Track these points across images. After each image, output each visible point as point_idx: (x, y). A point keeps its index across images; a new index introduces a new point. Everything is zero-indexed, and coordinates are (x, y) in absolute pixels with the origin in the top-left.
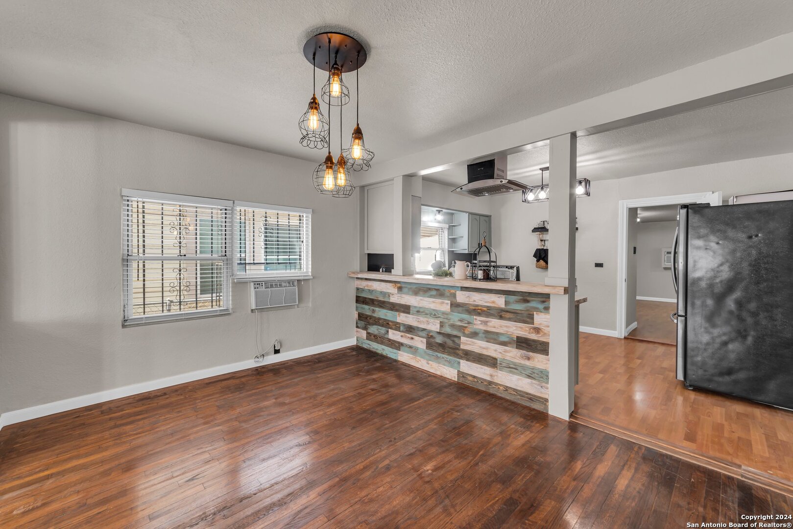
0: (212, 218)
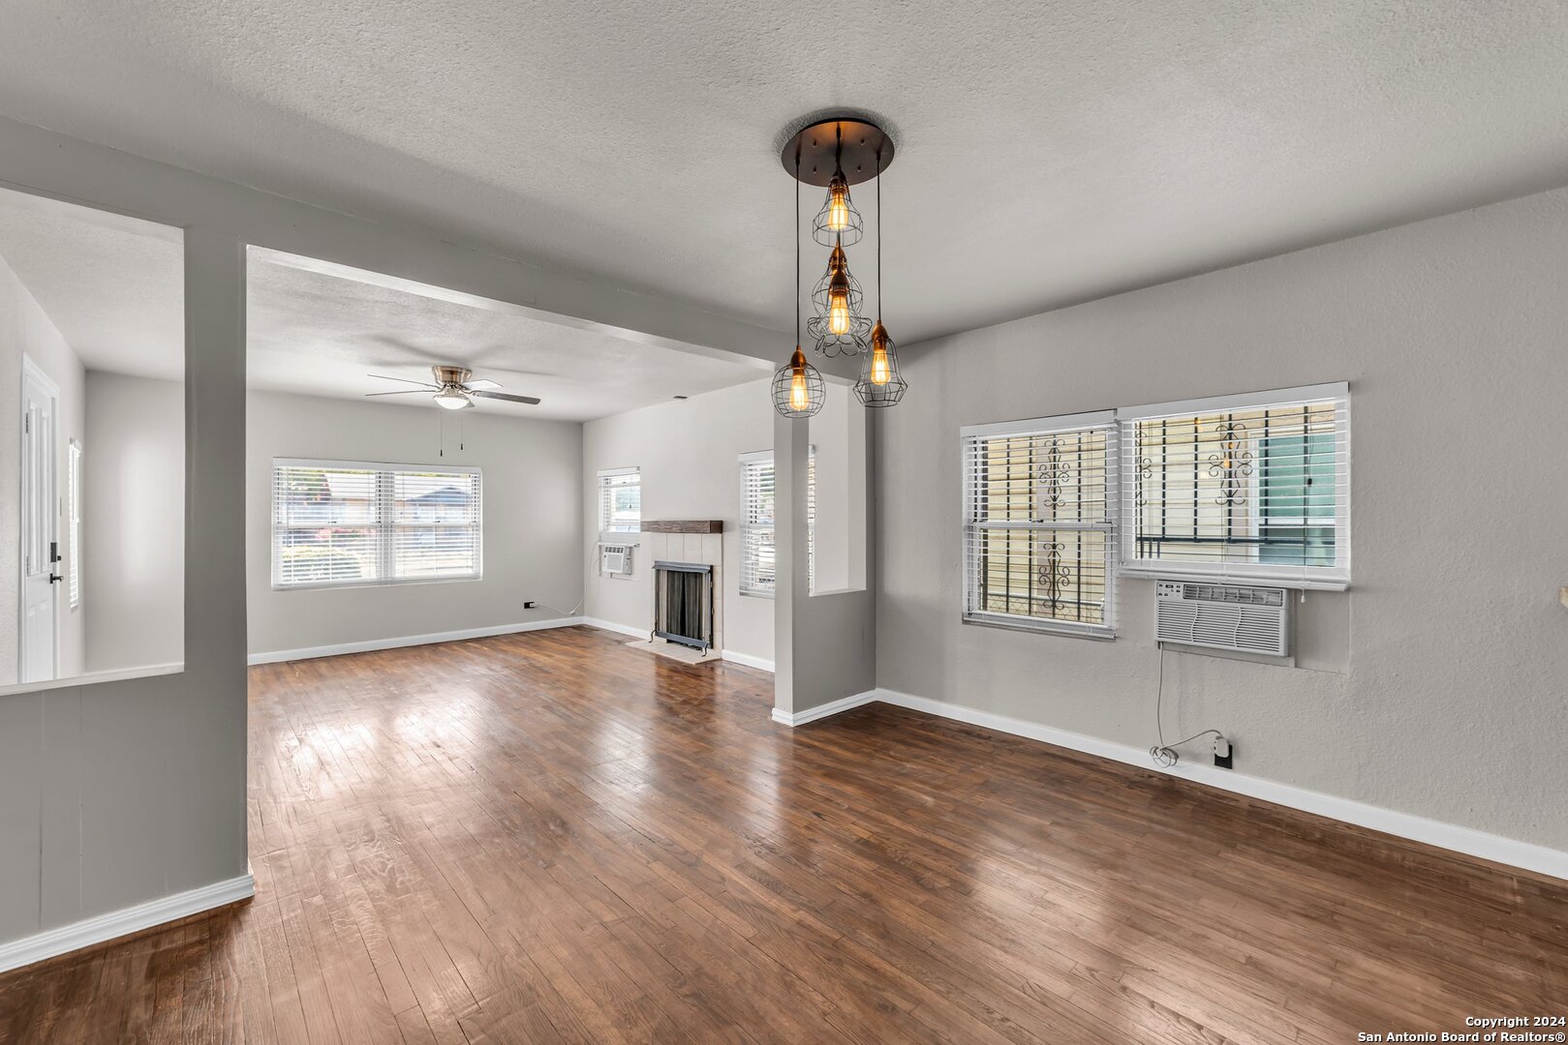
0: (1267, 436)
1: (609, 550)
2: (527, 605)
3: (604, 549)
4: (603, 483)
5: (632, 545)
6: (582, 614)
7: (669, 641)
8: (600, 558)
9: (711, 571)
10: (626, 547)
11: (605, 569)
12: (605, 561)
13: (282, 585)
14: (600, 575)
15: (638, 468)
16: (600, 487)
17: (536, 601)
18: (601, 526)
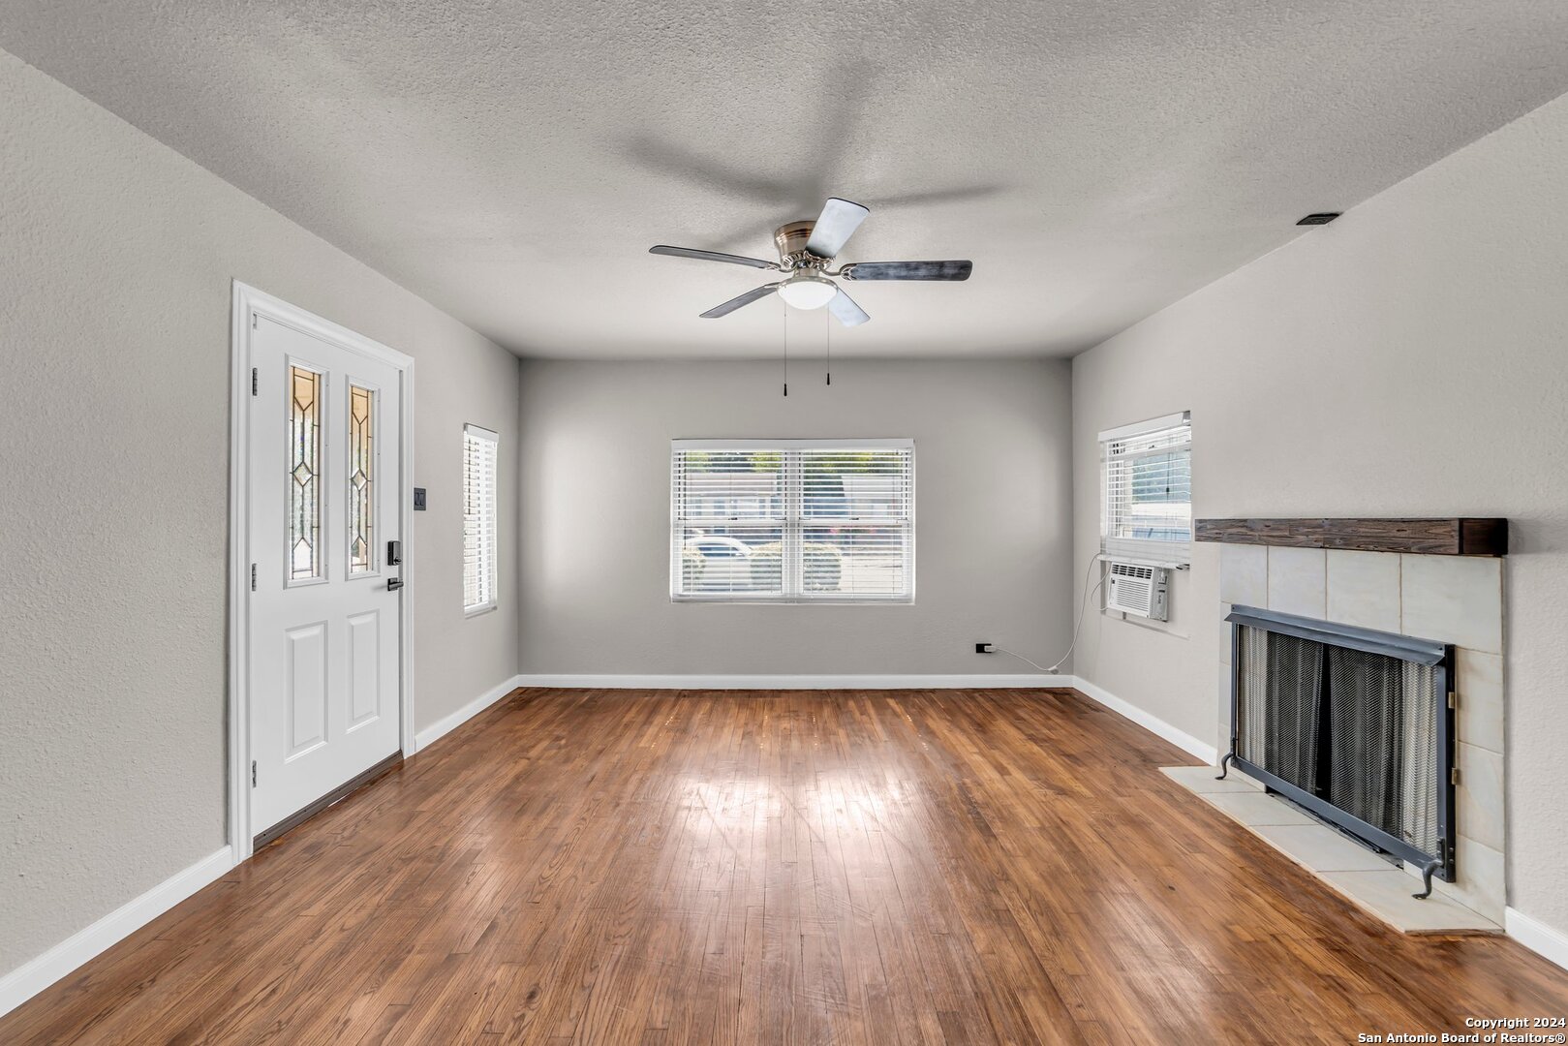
1: (1121, 570)
2: (980, 648)
3: (1109, 568)
4: (1108, 449)
5: (1172, 566)
6: (1071, 672)
7: (1269, 790)
8: (1103, 584)
9: (1449, 659)
10: (1160, 569)
11: (1112, 603)
12: (1113, 592)
13: (681, 595)
14: (1104, 612)
15: (1187, 414)
16: (1103, 460)
17: (995, 642)
18: (1105, 527)
